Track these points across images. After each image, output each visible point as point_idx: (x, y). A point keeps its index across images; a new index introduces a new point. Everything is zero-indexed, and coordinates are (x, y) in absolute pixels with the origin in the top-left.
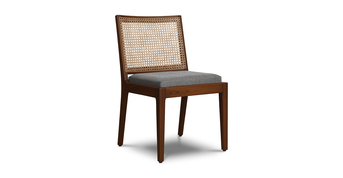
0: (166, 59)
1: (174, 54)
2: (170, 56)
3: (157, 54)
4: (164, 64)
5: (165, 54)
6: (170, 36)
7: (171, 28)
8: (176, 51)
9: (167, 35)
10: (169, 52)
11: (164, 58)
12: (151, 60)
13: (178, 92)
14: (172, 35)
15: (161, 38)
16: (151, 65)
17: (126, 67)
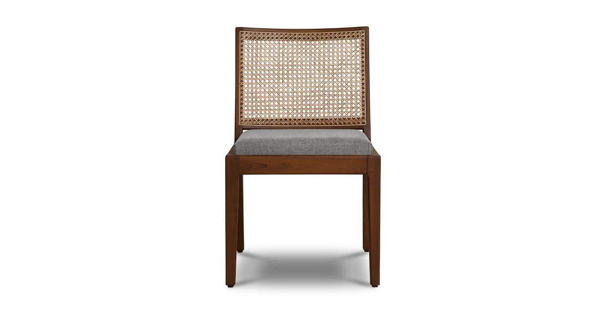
0: (326, 107)
1: (345, 98)
2: (335, 102)
3: (309, 96)
4: (322, 115)
5: (326, 98)
6: (341, 64)
7: (344, 50)
8: (349, 93)
9: (335, 62)
10: (335, 93)
11: (324, 104)
12: (295, 107)
13: (266, 166)
14: (344, 62)
15: (322, 67)
16: (295, 116)
17: (242, 117)
